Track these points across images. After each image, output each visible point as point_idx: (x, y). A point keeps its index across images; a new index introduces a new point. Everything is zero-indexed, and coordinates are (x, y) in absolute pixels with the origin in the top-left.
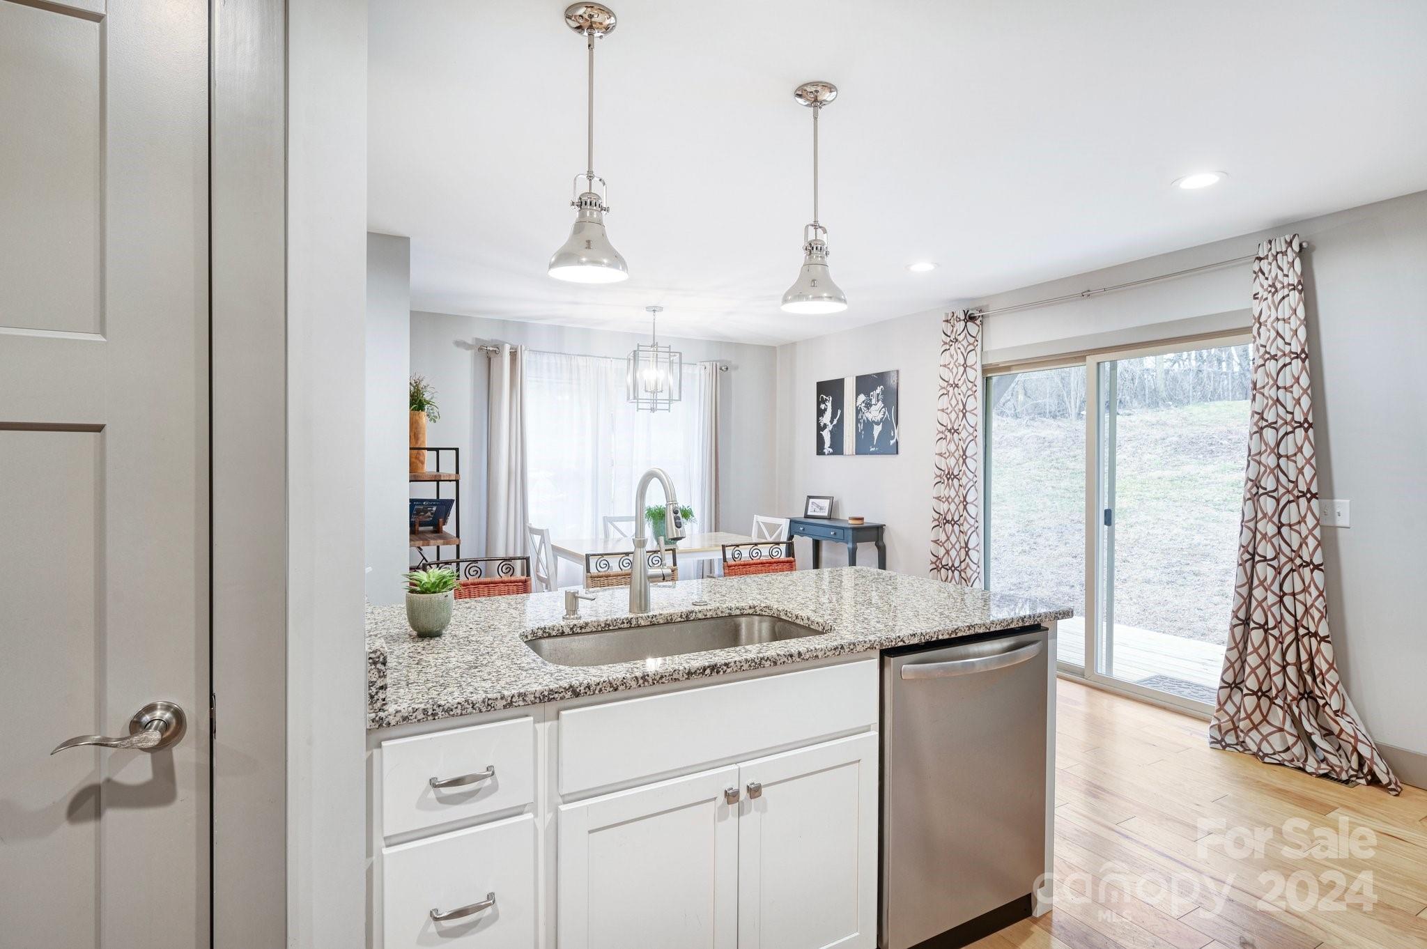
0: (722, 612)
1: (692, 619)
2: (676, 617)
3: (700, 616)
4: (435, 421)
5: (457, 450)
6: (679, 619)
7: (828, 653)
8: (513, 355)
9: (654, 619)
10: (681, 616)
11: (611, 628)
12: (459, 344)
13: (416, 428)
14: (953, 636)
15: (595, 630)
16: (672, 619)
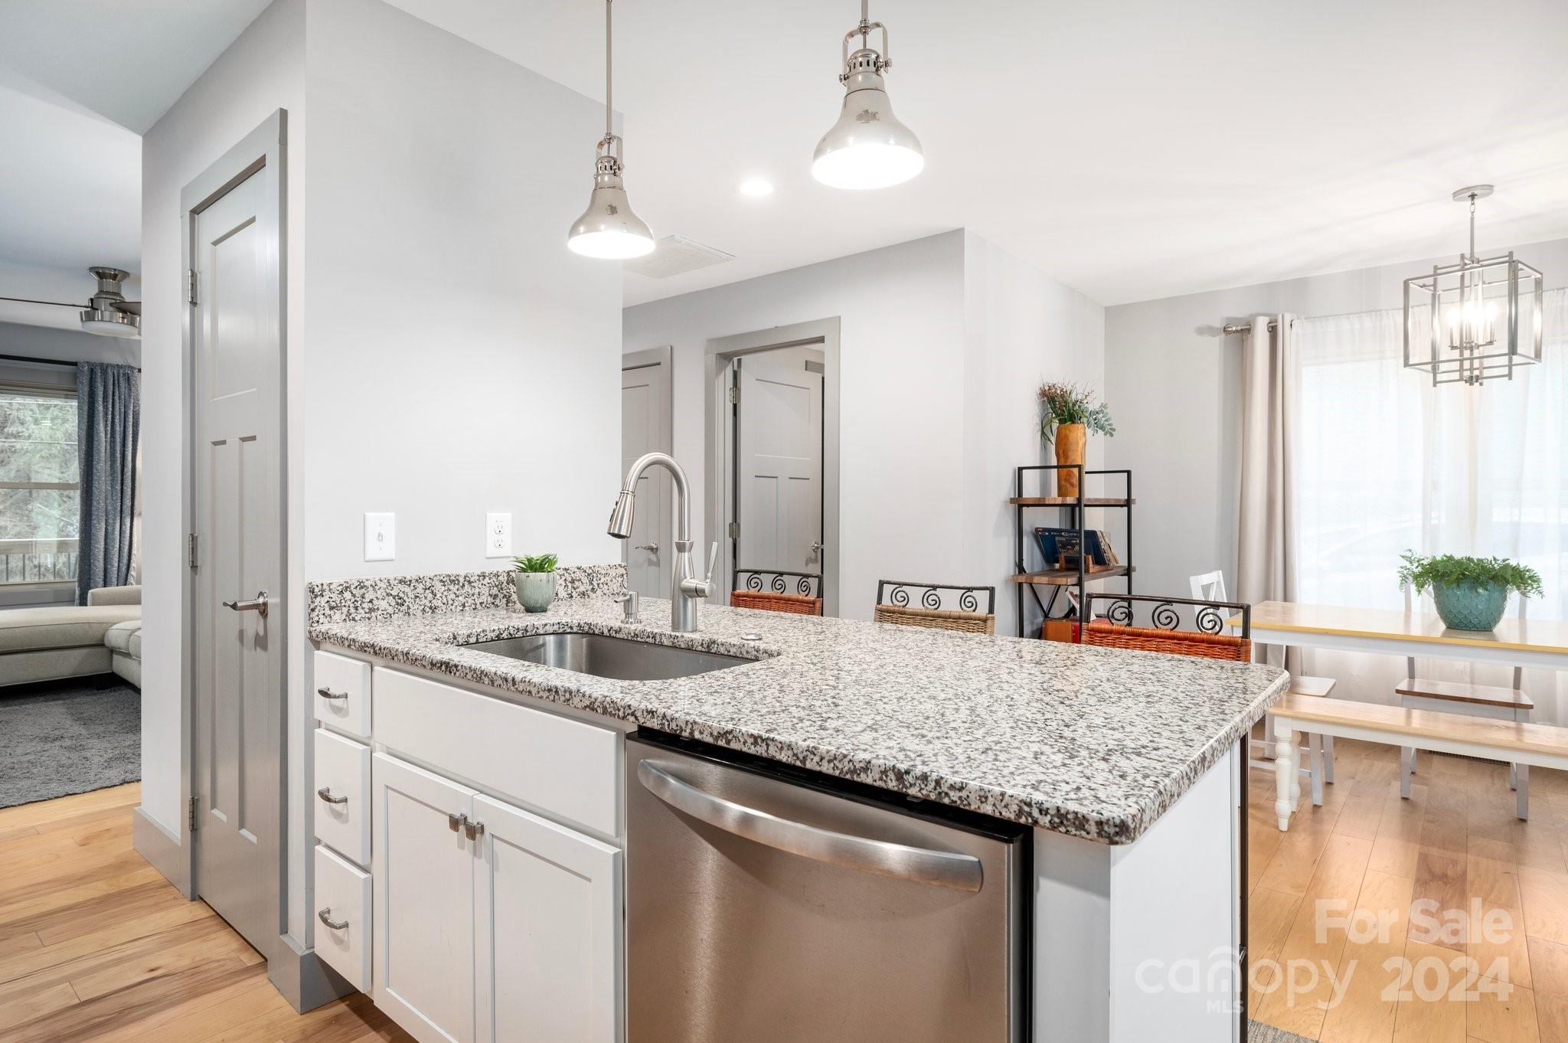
0: (747, 652)
1: (713, 651)
2: (697, 644)
3: (722, 650)
4: (1112, 435)
5: (1129, 472)
6: (700, 648)
7: (541, 693)
8: (1273, 330)
9: (676, 640)
10: (702, 644)
11: (639, 639)
12: (1201, 331)
13: (1066, 444)
14: (722, 743)
15: (626, 637)
16: (692, 645)
